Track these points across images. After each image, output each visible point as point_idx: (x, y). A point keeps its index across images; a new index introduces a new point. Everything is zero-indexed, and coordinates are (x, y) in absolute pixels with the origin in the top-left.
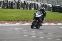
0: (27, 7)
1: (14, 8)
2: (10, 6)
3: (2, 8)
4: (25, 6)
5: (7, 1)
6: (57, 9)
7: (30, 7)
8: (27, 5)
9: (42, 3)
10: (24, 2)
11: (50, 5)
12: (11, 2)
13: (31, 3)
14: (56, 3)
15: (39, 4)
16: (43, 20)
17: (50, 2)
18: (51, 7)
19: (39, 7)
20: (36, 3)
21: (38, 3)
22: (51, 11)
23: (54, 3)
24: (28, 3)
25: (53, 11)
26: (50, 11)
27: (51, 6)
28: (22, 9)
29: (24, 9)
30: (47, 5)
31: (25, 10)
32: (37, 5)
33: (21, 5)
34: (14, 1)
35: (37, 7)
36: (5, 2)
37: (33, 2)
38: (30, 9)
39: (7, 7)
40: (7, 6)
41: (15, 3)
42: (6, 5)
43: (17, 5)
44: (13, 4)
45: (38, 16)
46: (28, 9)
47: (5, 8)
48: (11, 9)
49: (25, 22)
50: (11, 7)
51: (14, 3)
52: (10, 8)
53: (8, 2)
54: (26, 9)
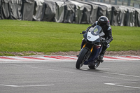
0: (118, 21)
1: (90, 21)
2: (81, 18)
3: (63, 22)
4: (115, 17)
5: (73, 7)
7: (125, 20)
10: (113, 8)
12: (82, 9)
13: (128, 12)
16: (104, 48)
20: (139, 10)
24: (120, 12)
31: (115, 27)
34: (90, 7)
36: (69, 9)
37: (131, 9)
39: (74, 20)
40: (74, 17)
41: (91, 12)
42: (71, 16)
43: (95, 16)
44: (86, 13)
45: (93, 38)
46: (122, 25)
47: (68, 22)
48: (81, 25)
50: (82, 20)
51: (89, 10)
52: (81, 23)
53: (75, 8)
54: (116, 24)
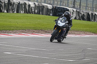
4: (10, 7)
6: (59, 12)
7: (17, 9)
8: (13, 5)
9: (36, 3)
11: (48, 5)
13: (19, 3)
14: (59, 3)
15: (32, 4)
17: (49, 2)
18: (50, 10)
19: (32, 10)
20: (27, 2)
21: (30, 3)
22: (51, 15)
23: (56, 2)
24: (14, 3)
25: (53, 15)
26: (49, 15)
27: (50, 7)
28: (5, 11)
29: (8, 12)
30: (44, 6)
31: (11, 14)
32: (29, 5)
33: (3, 7)
35: (29, 10)
37: (22, 2)
38: (18, 12)
46: (15, 12)
49: (10, 33)
54: (11, 12)
